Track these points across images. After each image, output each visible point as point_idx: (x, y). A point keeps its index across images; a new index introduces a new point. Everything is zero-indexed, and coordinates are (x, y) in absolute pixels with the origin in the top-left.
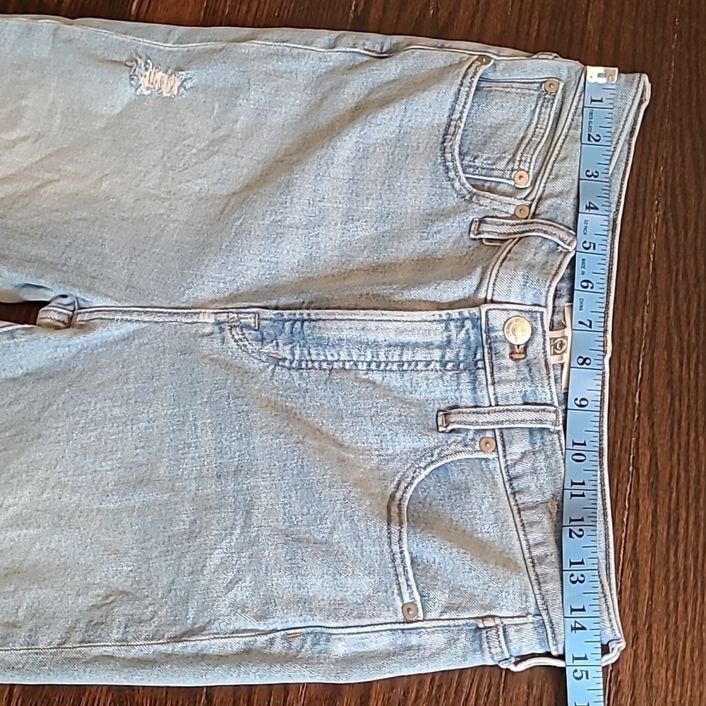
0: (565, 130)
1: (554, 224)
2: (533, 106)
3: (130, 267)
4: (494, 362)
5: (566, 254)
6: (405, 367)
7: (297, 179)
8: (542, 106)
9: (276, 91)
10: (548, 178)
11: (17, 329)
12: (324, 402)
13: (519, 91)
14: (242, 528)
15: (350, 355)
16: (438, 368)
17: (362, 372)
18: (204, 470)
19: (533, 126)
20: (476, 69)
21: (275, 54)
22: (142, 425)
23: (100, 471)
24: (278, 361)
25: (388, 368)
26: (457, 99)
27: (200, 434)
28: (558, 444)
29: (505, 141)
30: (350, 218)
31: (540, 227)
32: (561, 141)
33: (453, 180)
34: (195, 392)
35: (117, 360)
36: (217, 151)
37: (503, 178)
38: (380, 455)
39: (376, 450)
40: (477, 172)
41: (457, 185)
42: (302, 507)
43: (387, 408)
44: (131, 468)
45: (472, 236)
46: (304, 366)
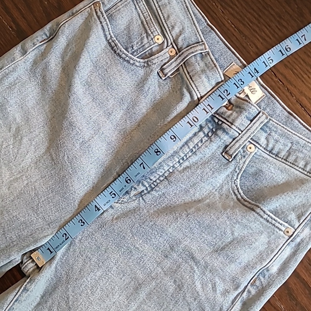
0: (157, 5)
1: (192, 46)
2: (134, 6)
3: (40, 216)
4: (225, 117)
5: (209, 54)
6: (194, 151)
7: (72, 119)
8: (137, 3)
9: (20, 92)
10: (169, 30)
11: (25, 286)
12: (175, 191)
13: (123, 5)
14: (196, 265)
15: (168, 165)
16: (207, 139)
17: (179, 168)
18: (158, 260)
19: (141, 14)
20: (100, 11)
21: (3, 77)
22: (114, 268)
23: (116, 301)
24: (141, 194)
25: (188, 157)
26: (104, 30)
27: (142, 249)
28: (274, 123)
29: (137, 30)
30: (109, 114)
31: (188, 52)
32: (159, 11)
33: (134, 63)
34: (124, 236)
35: (76, 255)
36: (22, 138)
37: (151, 45)
38: (216, 190)
39: (213, 189)
40: (139, 52)
41: (138, 64)
42: (212, 236)
43: (203, 172)
44: (127, 288)
45: (164, 78)
46: (153, 186)
